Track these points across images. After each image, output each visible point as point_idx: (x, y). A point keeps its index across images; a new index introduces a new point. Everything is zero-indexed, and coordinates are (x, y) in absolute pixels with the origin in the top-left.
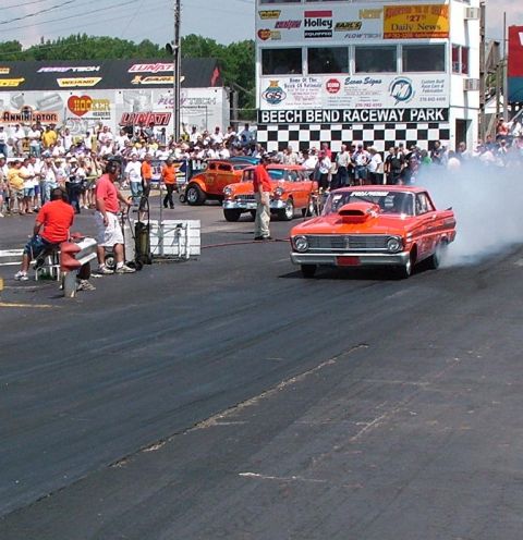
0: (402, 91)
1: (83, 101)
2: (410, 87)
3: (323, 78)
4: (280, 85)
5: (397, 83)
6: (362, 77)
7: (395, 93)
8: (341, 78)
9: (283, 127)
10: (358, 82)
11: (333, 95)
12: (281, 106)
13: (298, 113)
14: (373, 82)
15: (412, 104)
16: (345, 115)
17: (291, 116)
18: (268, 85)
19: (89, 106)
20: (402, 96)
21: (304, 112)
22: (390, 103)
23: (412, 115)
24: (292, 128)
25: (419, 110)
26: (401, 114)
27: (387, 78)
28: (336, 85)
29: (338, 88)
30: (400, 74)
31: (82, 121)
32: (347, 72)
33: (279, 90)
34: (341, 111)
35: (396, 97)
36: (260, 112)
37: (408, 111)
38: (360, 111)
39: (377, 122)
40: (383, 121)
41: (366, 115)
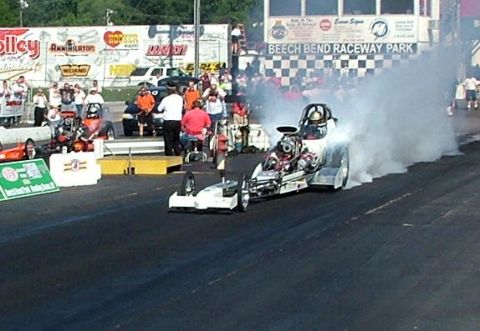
0: (380, 29)
1: (116, 36)
2: (386, 27)
3: (317, 19)
4: (283, 24)
5: (377, 23)
6: (348, 18)
7: (374, 31)
8: (332, 19)
9: (285, 57)
10: (346, 22)
11: (325, 32)
12: (284, 41)
13: (297, 46)
14: (358, 22)
15: (390, 39)
16: (335, 49)
17: (292, 49)
18: (274, 24)
19: (121, 39)
20: (379, 34)
21: (302, 45)
22: (371, 39)
23: (388, 49)
24: (293, 58)
25: (393, 44)
26: (379, 48)
27: (369, 19)
28: (327, 24)
29: (330, 27)
30: (378, 16)
31: (115, 52)
32: (336, 13)
33: (283, 28)
34: (332, 45)
35: (375, 34)
36: (268, 45)
37: (384, 45)
38: (346, 45)
39: (360, 53)
40: (365, 53)
41: (351, 48)
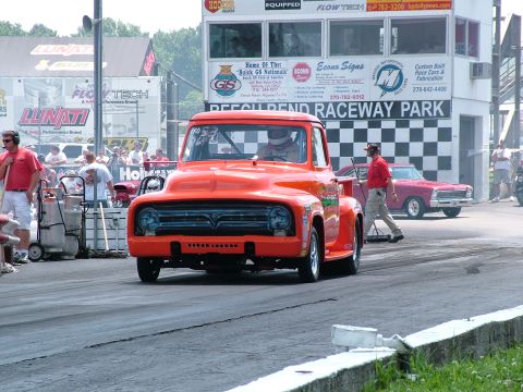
0: (390, 78)
2: (401, 74)
3: (288, 63)
4: (234, 70)
5: (384, 68)
6: (338, 60)
7: (381, 82)
8: (312, 62)
10: (333, 68)
11: (301, 84)
12: (235, 98)
13: (256, 107)
14: (354, 67)
15: (405, 95)
16: (317, 110)
18: (217, 70)
20: (390, 85)
21: (265, 105)
22: (375, 94)
23: (403, 110)
25: (411, 103)
26: (389, 109)
27: (371, 62)
28: (304, 71)
29: (309, 75)
30: (386, 57)
32: (319, 53)
33: (233, 77)
34: (312, 105)
35: (383, 87)
36: (208, 105)
37: (397, 104)
38: (335, 104)
39: (359, 118)
40: (365, 117)
41: (343, 110)
